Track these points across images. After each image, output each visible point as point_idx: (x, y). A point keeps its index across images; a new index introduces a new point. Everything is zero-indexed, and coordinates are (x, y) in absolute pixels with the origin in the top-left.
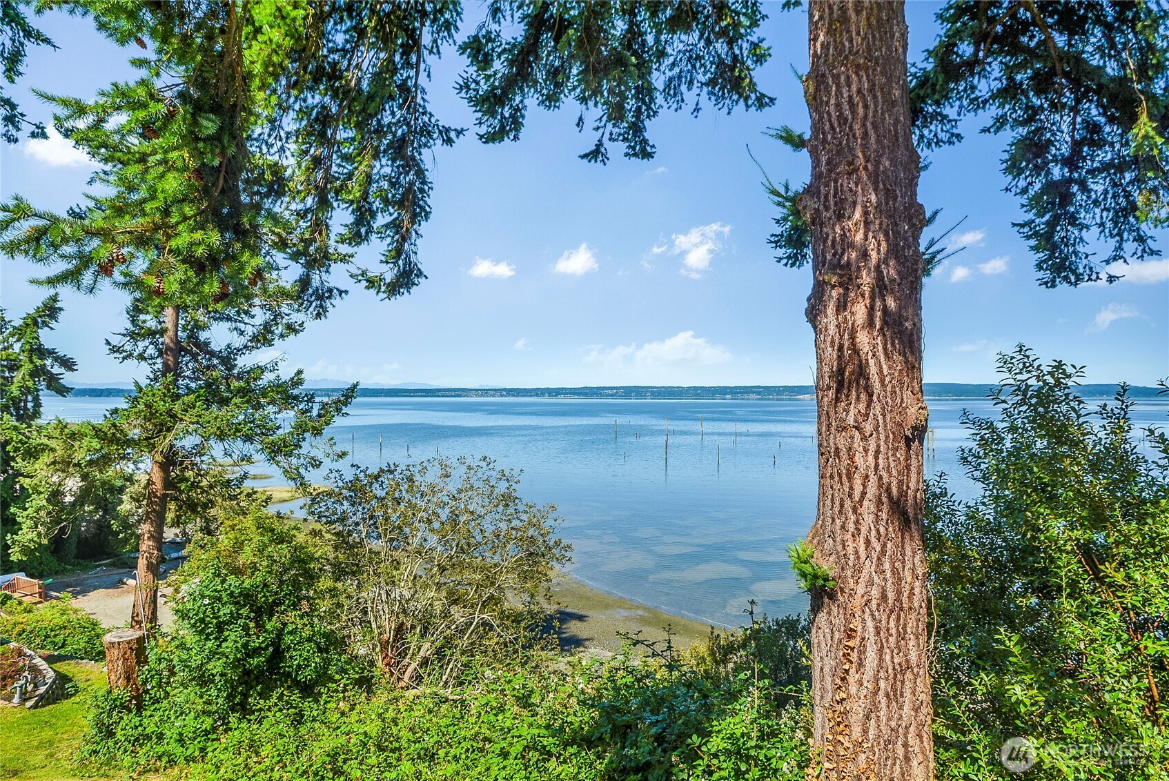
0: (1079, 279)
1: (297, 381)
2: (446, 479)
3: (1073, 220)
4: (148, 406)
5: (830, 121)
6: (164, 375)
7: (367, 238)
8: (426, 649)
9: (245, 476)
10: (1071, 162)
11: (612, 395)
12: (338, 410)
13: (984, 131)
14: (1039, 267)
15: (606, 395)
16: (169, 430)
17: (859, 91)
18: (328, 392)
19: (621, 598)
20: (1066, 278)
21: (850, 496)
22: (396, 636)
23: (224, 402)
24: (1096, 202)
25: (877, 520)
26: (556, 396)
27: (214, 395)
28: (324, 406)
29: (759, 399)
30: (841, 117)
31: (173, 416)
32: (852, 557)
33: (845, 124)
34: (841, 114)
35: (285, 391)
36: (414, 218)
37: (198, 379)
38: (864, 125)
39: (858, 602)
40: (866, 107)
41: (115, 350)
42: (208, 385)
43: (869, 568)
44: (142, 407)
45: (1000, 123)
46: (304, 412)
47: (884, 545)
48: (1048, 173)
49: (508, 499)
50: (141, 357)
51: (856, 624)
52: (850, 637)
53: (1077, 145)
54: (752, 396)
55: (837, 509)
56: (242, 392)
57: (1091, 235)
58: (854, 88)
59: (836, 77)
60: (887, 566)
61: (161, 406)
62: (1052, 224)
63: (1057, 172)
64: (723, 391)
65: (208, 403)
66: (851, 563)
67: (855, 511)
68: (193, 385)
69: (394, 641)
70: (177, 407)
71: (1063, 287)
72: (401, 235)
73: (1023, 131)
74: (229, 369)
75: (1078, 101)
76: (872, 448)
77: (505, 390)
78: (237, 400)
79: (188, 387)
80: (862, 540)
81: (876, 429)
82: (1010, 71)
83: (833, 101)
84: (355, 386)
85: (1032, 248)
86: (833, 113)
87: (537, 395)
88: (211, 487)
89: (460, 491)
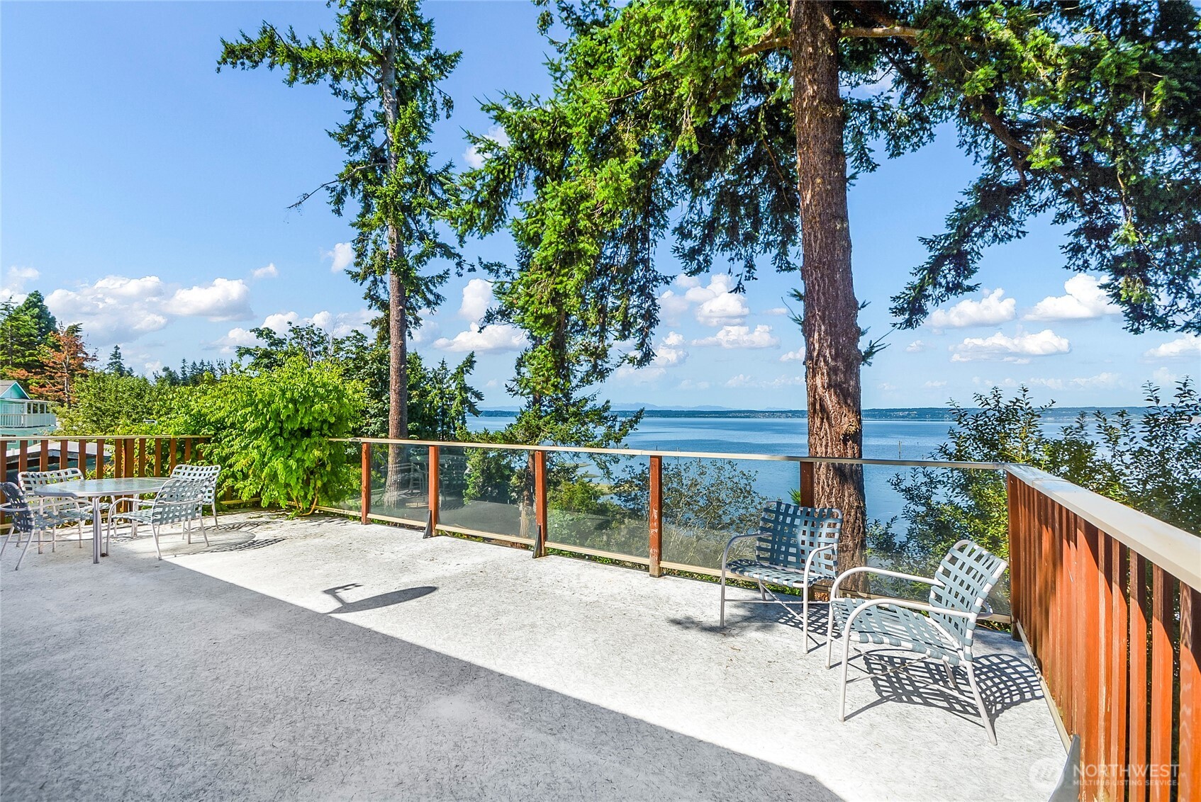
1: (606, 408)
4: (527, 423)
6: (534, 405)
7: (628, 337)
9: (577, 466)
12: (631, 427)
16: (537, 436)
18: (624, 414)
23: (565, 420)
25: (827, 478)
27: (560, 417)
28: (623, 424)
31: (539, 429)
33: (811, 293)
35: (599, 415)
36: (651, 325)
37: (551, 406)
41: (510, 390)
42: (557, 410)
44: (524, 423)
46: (610, 427)
47: (831, 490)
49: (747, 492)
50: (522, 394)
56: (575, 414)
60: (833, 500)
61: (533, 423)
65: (557, 421)
68: (549, 410)
70: (541, 423)
72: (644, 333)
74: (568, 400)
76: (824, 444)
78: (572, 419)
79: (546, 411)
81: (826, 434)
83: (807, 282)
84: (642, 411)
88: (559, 472)
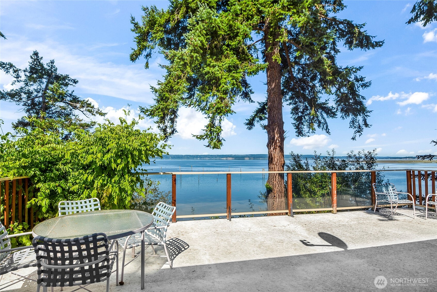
0: (303, 135)
3: (302, 124)
10: (302, 113)
13: (287, 105)
14: (296, 132)
20: (301, 135)
21: (275, 175)
24: (306, 121)
25: (278, 178)
30: (273, 116)
39: (276, 191)
43: (277, 186)
45: (290, 104)
48: (298, 114)
51: (275, 195)
52: (275, 197)
53: (303, 110)
55: (272, 177)
57: (305, 127)
59: (273, 110)
60: (280, 186)
62: (298, 124)
63: (300, 114)
66: (274, 185)
67: (275, 177)
71: (300, 136)
73: (294, 106)
75: (304, 102)
76: (278, 167)
80: (276, 182)
81: (278, 164)
82: (292, 95)
85: (295, 128)
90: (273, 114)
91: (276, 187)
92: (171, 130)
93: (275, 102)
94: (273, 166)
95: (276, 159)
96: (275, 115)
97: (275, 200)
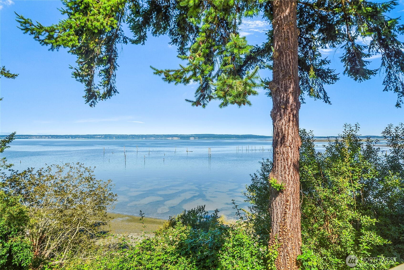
2: (60, 173)
5: (283, 64)
8: (53, 245)
11: (99, 138)
15: (97, 138)
17: (292, 58)
19: (118, 214)
21: (287, 165)
22: (39, 242)
25: (294, 170)
26: (75, 138)
29: (155, 139)
30: (287, 64)
32: (288, 181)
33: (288, 66)
34: (287, 63)
38: (292, 67)
39: (289, 192)
40: (293, 63)
43: (292, 183)
49: (89, 179)
51: (289, 198)
52: (287, 202)
54: (152, 138)
55: (283, 168)
58: (290, 57)
59: (286, 53)
64: (142, 136)
66: (287, 182)
67: (289, 168)
69: (38, 244)
77: (50, 136)
80: (290, 176)
81: (294, 147)
83: (284, 59)
86: (284, 63)
87: (66, 138)
89: (65, 178)
90: (286, 61)
91: (291, 185)
92: (106, 89)
93: (289, 39)
94: (284, 150)
95: (290, 138)
96: (290, 63)
97: (288, 207)
